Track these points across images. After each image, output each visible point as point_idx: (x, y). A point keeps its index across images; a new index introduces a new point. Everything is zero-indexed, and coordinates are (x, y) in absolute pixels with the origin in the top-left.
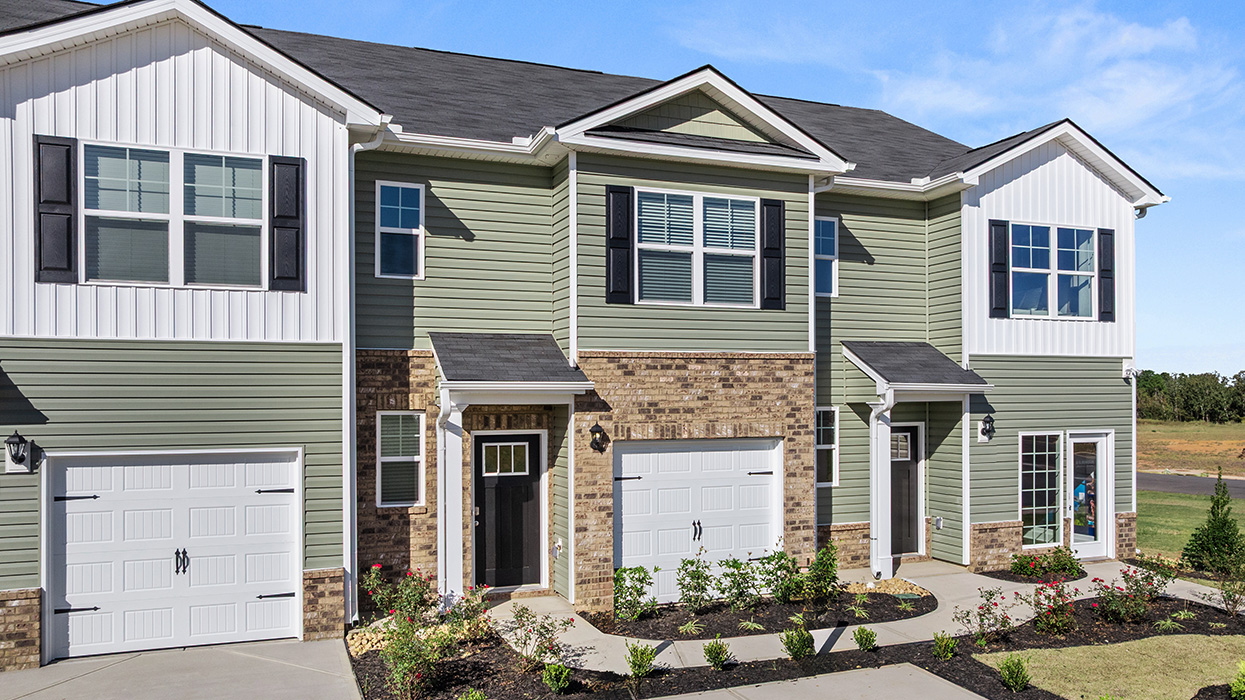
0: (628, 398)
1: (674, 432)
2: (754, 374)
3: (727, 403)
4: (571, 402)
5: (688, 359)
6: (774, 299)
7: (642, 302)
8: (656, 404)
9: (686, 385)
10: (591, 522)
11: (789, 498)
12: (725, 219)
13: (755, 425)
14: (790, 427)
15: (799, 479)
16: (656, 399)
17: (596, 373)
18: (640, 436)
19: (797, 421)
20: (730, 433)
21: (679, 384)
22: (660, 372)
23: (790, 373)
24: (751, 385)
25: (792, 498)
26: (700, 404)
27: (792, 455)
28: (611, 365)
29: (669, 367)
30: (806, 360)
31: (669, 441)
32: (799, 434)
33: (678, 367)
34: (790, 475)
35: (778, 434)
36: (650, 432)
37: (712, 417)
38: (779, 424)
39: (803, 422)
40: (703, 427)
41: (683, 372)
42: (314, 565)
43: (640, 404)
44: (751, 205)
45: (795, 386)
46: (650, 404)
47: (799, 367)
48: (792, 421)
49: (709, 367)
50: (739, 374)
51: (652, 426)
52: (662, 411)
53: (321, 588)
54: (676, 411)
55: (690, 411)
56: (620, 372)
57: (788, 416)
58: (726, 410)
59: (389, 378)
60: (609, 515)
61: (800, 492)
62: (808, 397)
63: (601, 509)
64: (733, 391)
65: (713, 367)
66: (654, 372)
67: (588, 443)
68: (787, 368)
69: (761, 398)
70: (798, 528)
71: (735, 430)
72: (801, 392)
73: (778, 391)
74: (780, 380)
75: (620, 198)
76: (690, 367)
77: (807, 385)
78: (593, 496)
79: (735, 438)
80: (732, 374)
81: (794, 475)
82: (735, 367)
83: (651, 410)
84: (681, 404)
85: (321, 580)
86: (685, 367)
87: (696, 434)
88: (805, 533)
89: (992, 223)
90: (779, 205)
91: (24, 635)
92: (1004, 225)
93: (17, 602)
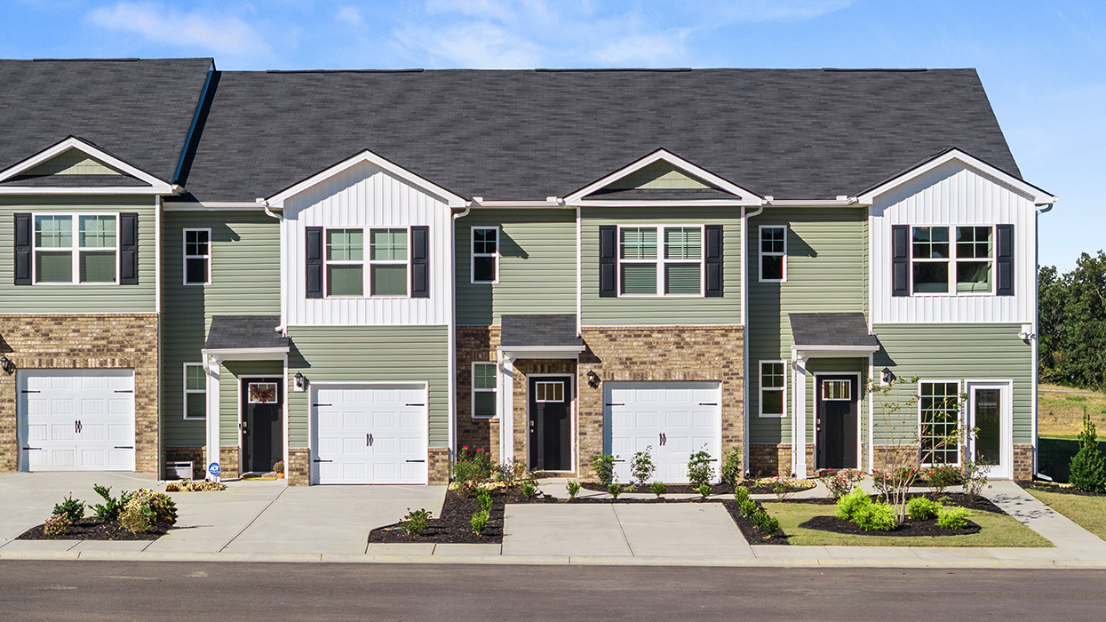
0: (613, 355)
1: (642, 376)
2: (699, 339)
3: (680, 359)
4: (577, 357)
5: (652, 331)
7: (623, 296)
8: (631, 359)
9: (651, 346)
10: (589, 429)
11: (724, 421)
13: (699, 373)
14: (725, 374)
15: (731, 409)
16: (631, 356)
17: (591, 340)
18: (620, 379)
19: (730, 370)
20: (681, 378)
21: (646, 347)
22: (634, 339)
23: (725, 338)
24: (697, 347)
25: (727, 421)
26: (660, 359)
27: (727, 393)
28: (602, 335)
29: (639, 336)
30: (737, 330)
31: (639, 382)
32: (732, 379)
33: (645, 336)
34: (725, 405)
35: (716, 378)
36: (627, 376)
37: (669, 367)
38: (716, 372)
39: (736, 371)
40: (662, 373)
41: (649, 339)
42: (433, 445)
43: (620, 359)
44: (699, 230)
45: (729, 347)
46: (627, 359)
47: (732, 335)
48: (727, 370)
49: (667, 335)
50: (688, 339)
51: (628, 372)
52: (635, 363)
53: (437, 457)
54: (645, 363)
55: (654, 363)
56: (607, 339)
57: (724, 367)
58: (678, 363)
59: (479, 342)
60: (600, 426)
61: (733, 417)
62: (738, 355)
63: (595, 422)
64: (684, 351)
65: (670, 335)
66: (630, 339)
67: (587, 382)
68: (723, 335)
69: (704, 355)
70: (731, 441)
71: (685, 376)
72: (733, 351)
73: (717, 351)
74: (718, 343)
75: (608, 235)
76: (653, 335)
77: (738, 346)
78: (590, 414)
79: (685, 381)
80: (683, 339)
81: (728, 406)
82: (684, 335)
83: (627, 363)
84: (648, 359)
85: (437, 453)
86: (650, 336)
87: (657, 378)
88: (736, 445)
89: (894, 227)
90: (719, 228)
91: (302, 470)
92: (906, 227)
93: (299, 454)
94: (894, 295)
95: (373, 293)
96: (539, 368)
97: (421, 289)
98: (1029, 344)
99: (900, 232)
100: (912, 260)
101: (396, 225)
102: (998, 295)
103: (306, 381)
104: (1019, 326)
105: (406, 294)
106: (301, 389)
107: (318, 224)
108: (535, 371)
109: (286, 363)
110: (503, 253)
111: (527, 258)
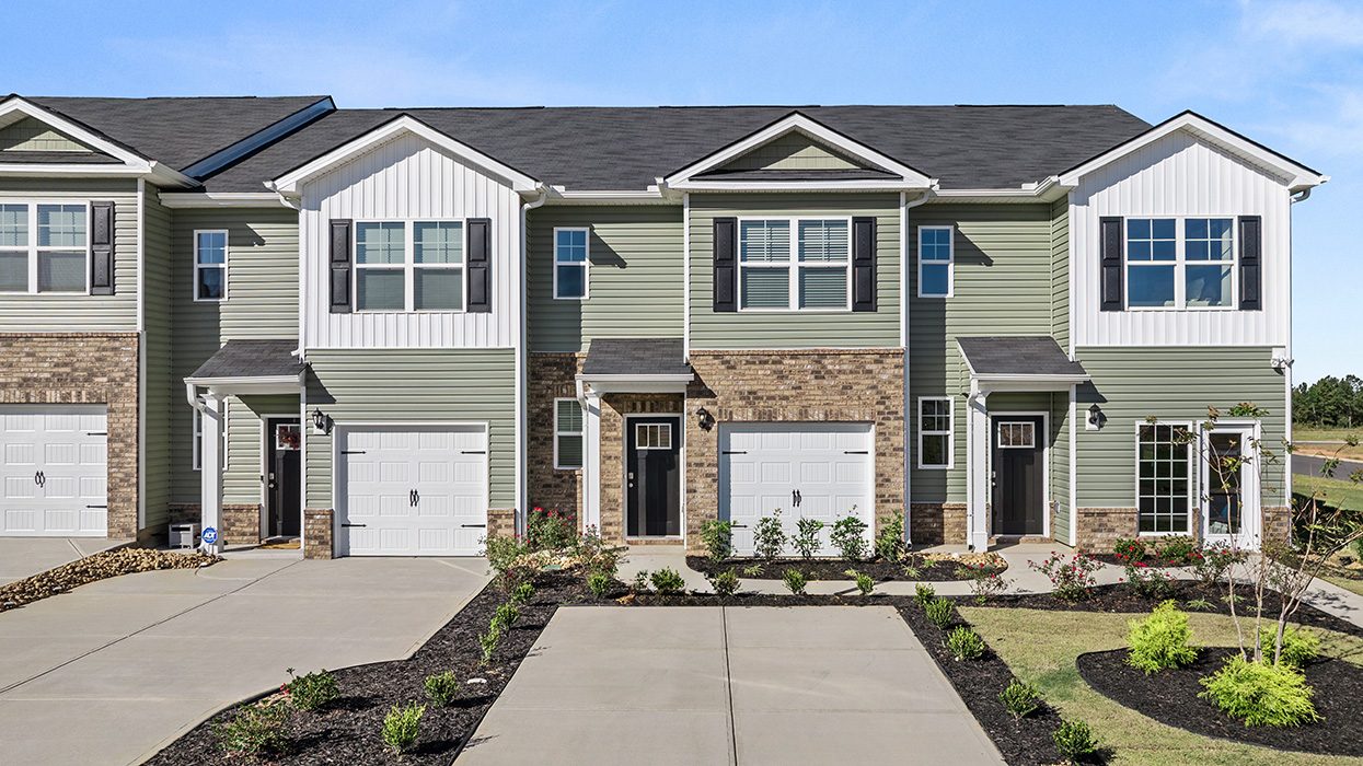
0: (731, 388)
1: (770, 415)
2: (845, 367)
3: (820, 392)
4: (684, 390)
5: (783, 355)
6: (866, 301)
7: (745, 310)
8: (755, 393)
9: (781, 376)
10: (700, 485)
11: (879, 475)
12: (818, 237)
13: (846, 411)
14: (879, 413)
15: (888, 459)
16: (755, 388)
17: (703, 368)
18: (740, 419)
19: (886, 408)
20: (822, 417)
21: (775, 377)
22: (757, 367)
23: (880, 366)
24: (842, 377)
25: (882, 475)
26: (794, 393)
27: (882, 437)
28: (716, 361)
29: (766, 362)
30: (896, 355)
31: (766, 423)
32: (889, 419)
33: (774, 363)
34: (880, 454)
35: (867, 418)
36: (749, 415)
37: (805, 403)
38: (868, 410)
39: (894, 409)
40: (796, 411)
41: (778, 366)
42: (496, 505)
43: (741, 393)
44: (844, 223)
45: (885, 377)
46: (750, 393)
47: (888, 361)
48: (882, 407)
49: (802, 362)
50: (830, 367)
51: (750, 410)
52: (762, 398)
53: (499, 521)
54: (773, 398)
55: (786, 398)
56: (723, 367)
57: (878, 403)
58: (817, 398)
59: (562, 373)
60: (714, 481)
61: (889, 469)
62: (897, 387)
63: (708, 476)
64: (825, 382)
65: (806, 362)
66: (753, 367)
67: (697, 423)
68: (876, 362)
69: (851, 388)
70: (888, 501)
71: (826, 415)
72: (890, 383)
73: (869, 382)
74: (870, 372)
75: (726, 229)
76: (785, 362)
77: (896, 376)
78: (702, 465)
79: (826, 421)
80: (824, 367)
81: (884, 455)
82: (826, 362)
83: (750, 397)
84: (777, 393)
85: (499, 516)
86: (780, 363)
87: (790, 418)
88: (894, 506)
89: (1103, 220)
90: (871, 221)
91: (323, 537)
92: (1118, 221)
93: (318, 517)
94: (1103, 309)
95: (418, 305)
96: (639, 405)
97: (481, 301)
98: (1282, 374)
99: (1111, 225)
100: (1127, 263)
101: (448, 218)
102: (1240, 309)
103: (330, 421)
104: (1268, 349)
105: (461, 308)
106: (322, 432)
107: (347, 216)
108: (634, 409)
109: (303, 397)
110: (595, 261)
111: (625, 267)
